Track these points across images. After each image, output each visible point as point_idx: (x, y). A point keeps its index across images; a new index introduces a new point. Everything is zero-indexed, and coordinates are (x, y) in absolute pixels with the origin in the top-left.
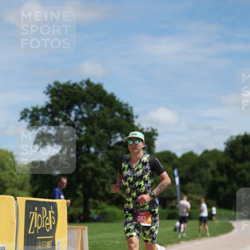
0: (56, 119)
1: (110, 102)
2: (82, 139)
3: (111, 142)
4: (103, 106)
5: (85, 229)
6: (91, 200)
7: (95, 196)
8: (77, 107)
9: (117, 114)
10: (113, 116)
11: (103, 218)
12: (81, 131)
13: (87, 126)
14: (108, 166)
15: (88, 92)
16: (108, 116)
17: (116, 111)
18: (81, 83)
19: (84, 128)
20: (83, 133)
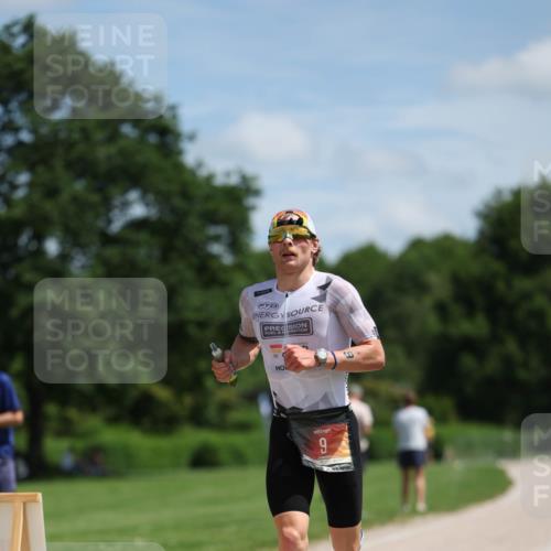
2: (18, 212)
3: (109, 222)
5: (35, 501)
6: (51, 409)
9: (128, 130)
10: (114, 136)
11: (93, 465)
12: (14, 187)
13: (31, 168)
16: (99, 136)
19: (23, 178)
20: (20, 193)
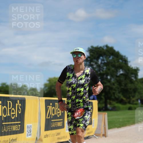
0: (92, 63)
1: (116, 55)
2: (104, 72)
3: (117, 74)
4: (114, 57)
5: (106, 114)
6: (108, 101)
7: (110, 99)
8: (101, 58)
9: (120, 61)
10: (118, 62)
12: (104, 69)
13: (106, 66)
14: (116, 85)
15: (107, 50)
16: (116, 61)
17: (120, 59)
18: (104, 47)
19: (105, 67)
20: (104, 70)
